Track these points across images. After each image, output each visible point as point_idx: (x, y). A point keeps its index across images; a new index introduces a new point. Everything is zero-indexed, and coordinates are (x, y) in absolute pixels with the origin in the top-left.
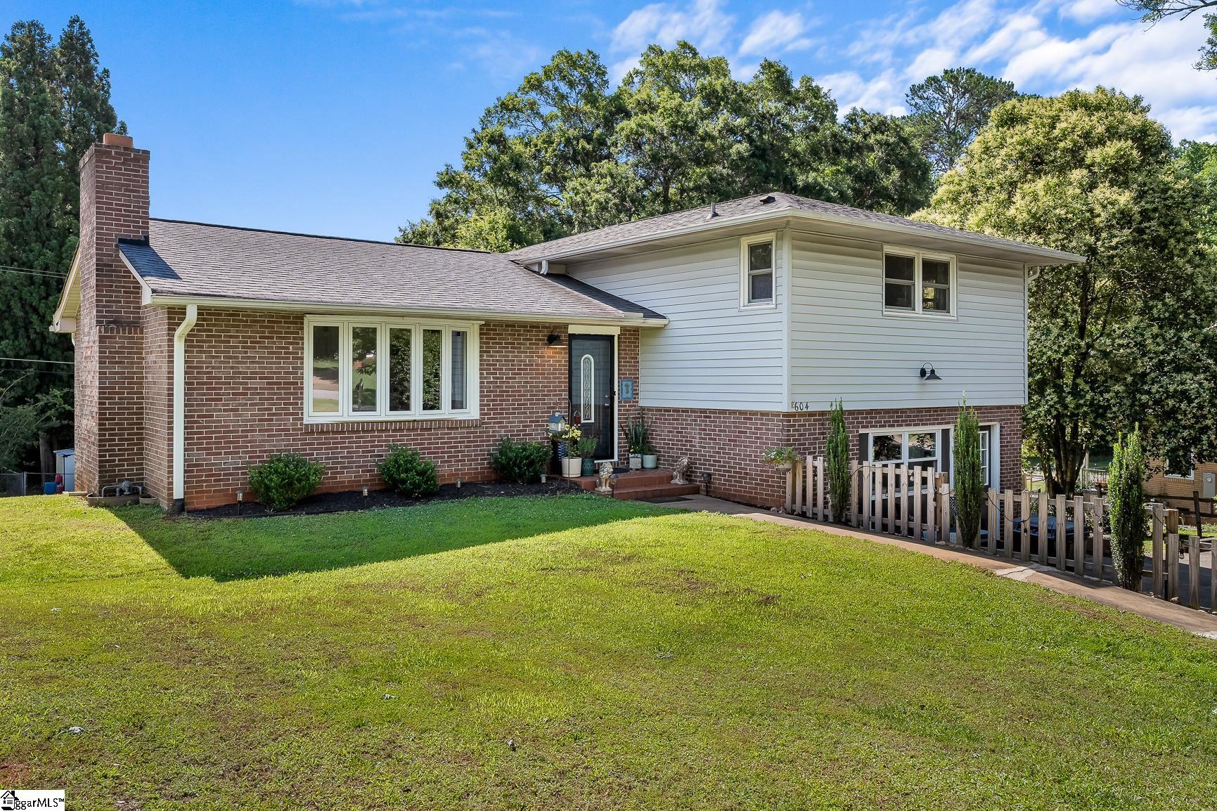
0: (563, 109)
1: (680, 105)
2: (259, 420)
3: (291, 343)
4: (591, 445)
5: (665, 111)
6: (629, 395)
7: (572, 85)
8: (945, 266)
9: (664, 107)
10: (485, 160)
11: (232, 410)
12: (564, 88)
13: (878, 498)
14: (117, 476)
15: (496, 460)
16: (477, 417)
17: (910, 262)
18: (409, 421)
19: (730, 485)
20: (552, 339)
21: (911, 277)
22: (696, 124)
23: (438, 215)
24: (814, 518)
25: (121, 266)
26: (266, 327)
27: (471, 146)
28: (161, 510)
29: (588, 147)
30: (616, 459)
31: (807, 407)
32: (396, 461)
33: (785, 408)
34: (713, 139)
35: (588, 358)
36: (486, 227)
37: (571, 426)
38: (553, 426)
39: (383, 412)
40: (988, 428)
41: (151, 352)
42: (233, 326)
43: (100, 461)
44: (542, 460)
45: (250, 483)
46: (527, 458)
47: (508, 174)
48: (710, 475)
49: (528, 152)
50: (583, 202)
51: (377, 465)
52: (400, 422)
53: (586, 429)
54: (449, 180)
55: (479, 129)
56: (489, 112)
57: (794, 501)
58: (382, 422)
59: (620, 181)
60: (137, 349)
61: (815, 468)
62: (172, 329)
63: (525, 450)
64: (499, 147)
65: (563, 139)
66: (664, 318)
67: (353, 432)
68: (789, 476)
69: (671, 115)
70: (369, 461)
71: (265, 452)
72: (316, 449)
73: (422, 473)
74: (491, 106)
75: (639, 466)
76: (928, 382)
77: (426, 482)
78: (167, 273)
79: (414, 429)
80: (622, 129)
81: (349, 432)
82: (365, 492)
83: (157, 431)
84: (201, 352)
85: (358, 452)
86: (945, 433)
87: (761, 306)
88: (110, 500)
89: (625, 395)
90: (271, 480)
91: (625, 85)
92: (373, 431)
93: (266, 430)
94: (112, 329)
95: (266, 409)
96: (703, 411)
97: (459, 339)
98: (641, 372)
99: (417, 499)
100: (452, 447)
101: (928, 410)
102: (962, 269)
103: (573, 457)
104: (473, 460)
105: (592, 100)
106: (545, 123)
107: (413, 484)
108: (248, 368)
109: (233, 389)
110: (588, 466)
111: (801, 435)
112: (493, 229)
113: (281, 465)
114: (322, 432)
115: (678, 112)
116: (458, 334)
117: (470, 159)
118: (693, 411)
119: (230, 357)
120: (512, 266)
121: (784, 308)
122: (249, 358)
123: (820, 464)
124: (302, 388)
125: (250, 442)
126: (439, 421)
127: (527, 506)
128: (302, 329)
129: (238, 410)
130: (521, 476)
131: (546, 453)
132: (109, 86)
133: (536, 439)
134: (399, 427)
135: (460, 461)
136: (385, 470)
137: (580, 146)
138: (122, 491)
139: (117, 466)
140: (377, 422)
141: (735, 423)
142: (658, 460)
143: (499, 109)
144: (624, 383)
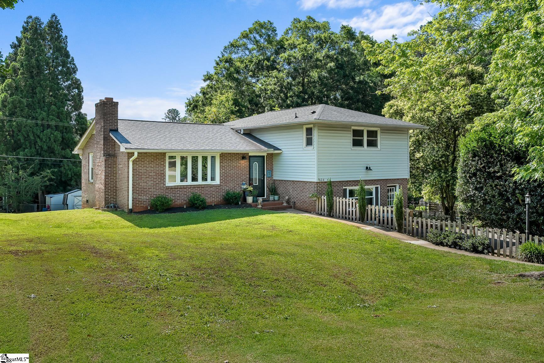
0: (258, 46)
1: (306, 46)
2: (153, 185)
3: (162, 162)
4: (256, 192)
5: (300, 49)
6: (270, 176)
7: (261, 36)
8: (376, 132)
9: (299, 47)
10: (223, 70)
11: (145, 182)
12: (258, 38)
13: (351, 210)
14: (110, 202)
15: (225, 197)
16: (219, 183)
17: (362, 131)
18: (197, 185)
19: (301, 205)
20: (244, 158)
21: (363, 136)
22: (313, 55)
23: (204, 94)
24: (324, 215)
25: (110, 138)
26: (155, 157)
27: (218, 64)
28: (125, 212)
29: (268, 64)
30: (265, 197)
31: (324, 180)
32: (194, 198)
33: (316, 180)
34: (321, 61)
35: (256, 164)
36: (224, 99)
37: (250, 186)
38: (243, 186)
39: (189, 182)
40: (395, 186)
41: (120, 165)
42: (146, 157)
43: (105, 198)
44: (240, 197)
45: (151, 204)
46: (235, 196)
47: (234, 76)
48: (295, 202)
49: (242, 66)
50: (265, 89)
51: (188, 199)
52: (195, 185)
53: (255, 187)
54: (208, 78)
55: (221, 56)
56: (225, 48)
57: (318, 210)
58: (189, 185)
59: (281, 80)
60: (115, 163)
61: (324, 199)
62: (129, 159)
63: (234, 194)
64: (229, 64)
65: (257, 61)
66: (281, 150)
67: (180, 188)
68: (317, 202)
69: (302, 51)
70: (185, 198)
71: (155, 195)
72: (169, 194)
73: (202, 201)
74: (227, 45)
75: (273, 199)
76: (368, 171)
77: (203, 204)
78: (127, 142)
79: (199, 188)
80: (282, 57)
81: (179, 188)
82: (185, 207)
83: (123, 188)
84: (137, 165)
85: (182, 195)
86: (377, 188)
87: (310, 148)
88: (109, 209)
89: (268, 176)
90: (158, 203)
91: (285, 34)
92: (186, 188)
93: (155, 188)
94: (108, 158)
95: (155, 182)
96: (293, 181)
97: (213, 158)
98: (274, 168)
99: (200, 209)
100: (211, 193)
101: (370, 180)
102: (382, 133)
103: (250, 196)
104: (218, 197)
105: (270, 42)
106: (250, 52)
107: (199, 204)
108: (150, 169)
109: (146, 176)
110: (255, 199)
111: (322, 189)
112: (227, 101)
113: (160, 198)
114: (171, 189)
115: (305, 50)
116: (213, 157)
117: (217, 70)
118: (290, 181)
119: (145, 166)
120: (231, 131)
121: (315, 149)
122: (150, 166)
123: (325, 198)
124: (165, 175)
125: (150, 192)
126: (207, 185)
127: (234, 211)
128: (165, 157)
129: (147, 182)
130: (233, 202)
131: (241, 195)
132: (67, 42)
133: (238, 190)
134: (194, 187)
135: (213, 198)
136: (190, 200)
137: (265, 63)
138: (111, 207)
139: (110, 199)
140: (188, 185)
141: (302, 185)
142: (279, 197)
143: (230, 47)
144: (268, 172)
